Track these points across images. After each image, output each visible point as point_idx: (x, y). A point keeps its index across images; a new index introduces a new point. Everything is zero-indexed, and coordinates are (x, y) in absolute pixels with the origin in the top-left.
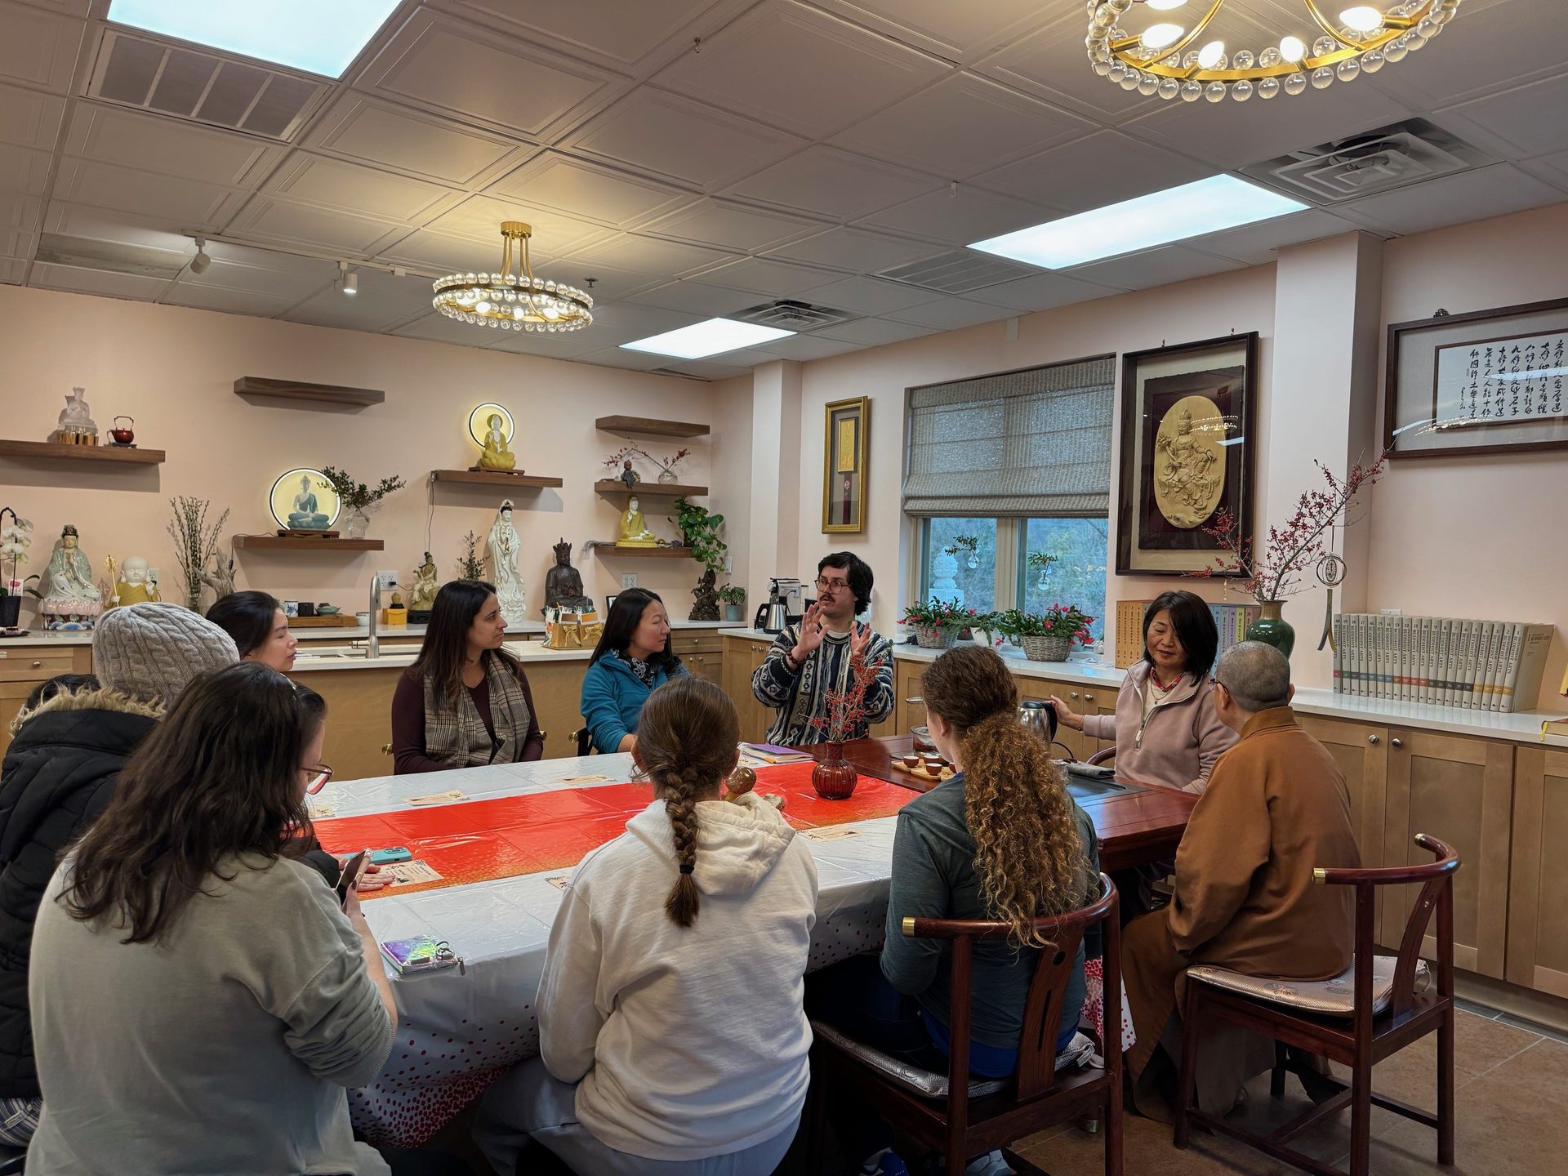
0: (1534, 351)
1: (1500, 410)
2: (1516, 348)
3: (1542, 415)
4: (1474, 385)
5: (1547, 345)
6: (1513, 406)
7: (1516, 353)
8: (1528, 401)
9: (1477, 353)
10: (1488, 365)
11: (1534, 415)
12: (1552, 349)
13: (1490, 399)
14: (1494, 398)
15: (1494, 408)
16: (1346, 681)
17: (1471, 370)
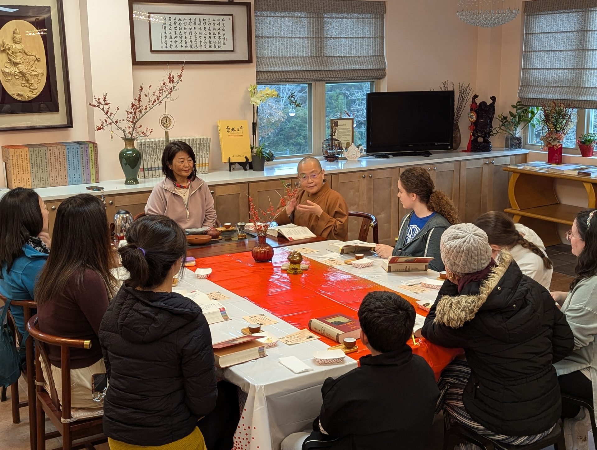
0: (186, 21)
1: (176, 45)
2: (180, 19)
3: (191, 49)
4: (165, 33)
5: (191, 19)
6: (181, 44)
7: (180, 21)
8: (186, 43)
9: (165, 19)
10: (170, 25)
11: (189, 49)
12: (192, 21)
13: (172, 40)
14: (174, 40)
15: (174, 45)
16: (146, 172)
17: (164, 26)
